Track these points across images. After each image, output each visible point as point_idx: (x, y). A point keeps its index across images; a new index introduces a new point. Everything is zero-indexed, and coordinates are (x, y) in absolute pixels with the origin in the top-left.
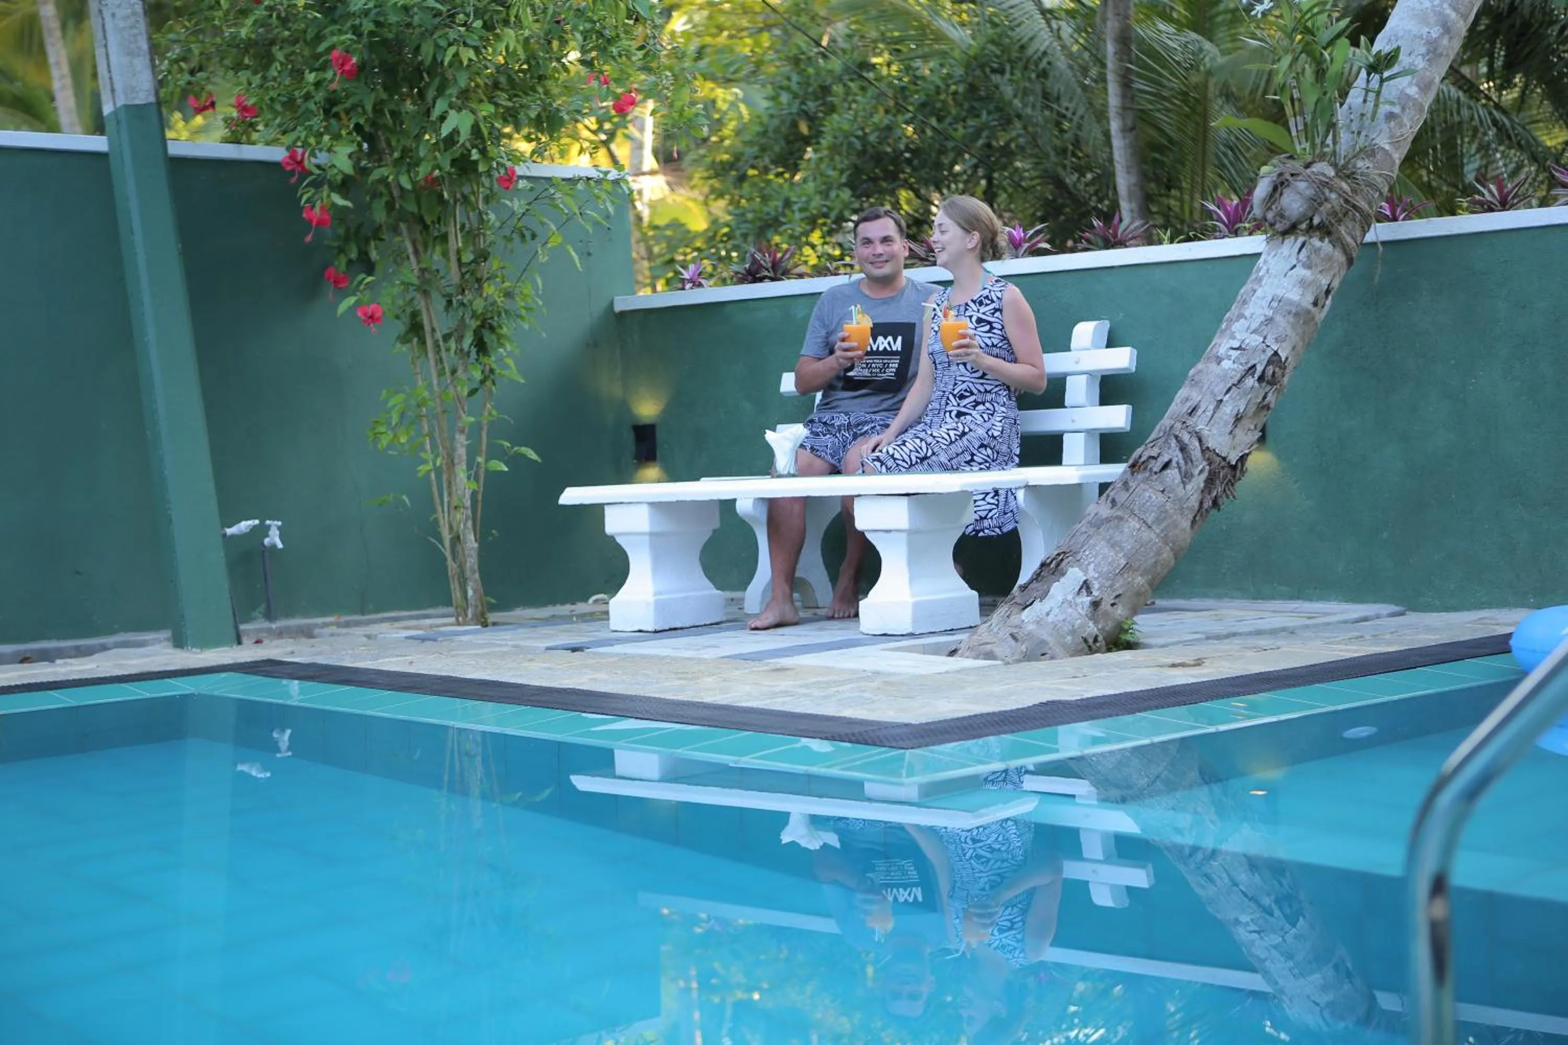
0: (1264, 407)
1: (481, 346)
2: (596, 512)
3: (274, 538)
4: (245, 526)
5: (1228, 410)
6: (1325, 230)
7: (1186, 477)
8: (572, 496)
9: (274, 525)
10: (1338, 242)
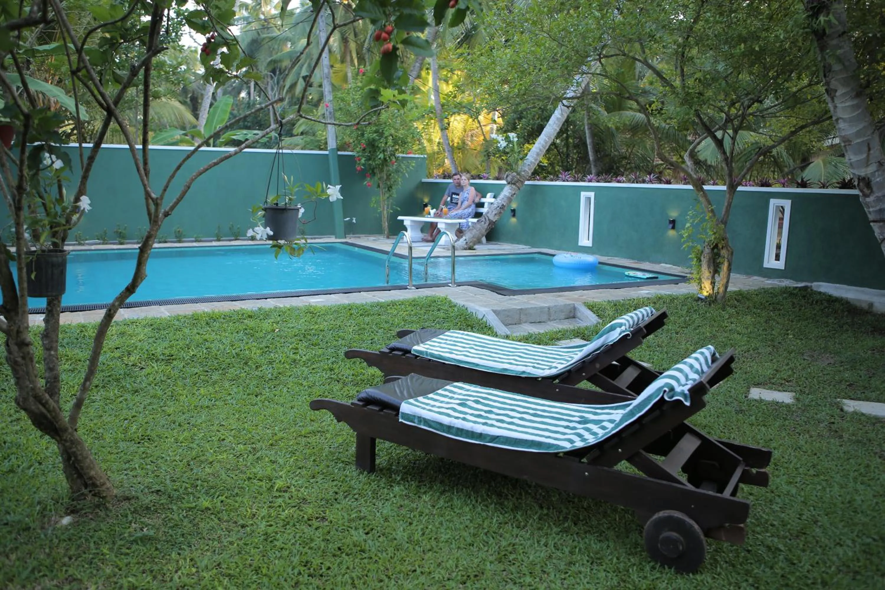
0: (500, 213)
1: (389, 190)
2: (402, 221)
3: (354, 221)
4: (348, 219)
5: (494, 213)
6: (514, 184)
7: (485, 223)
8: (400, 218)
9: (354, 219)
10: (517, 186)
